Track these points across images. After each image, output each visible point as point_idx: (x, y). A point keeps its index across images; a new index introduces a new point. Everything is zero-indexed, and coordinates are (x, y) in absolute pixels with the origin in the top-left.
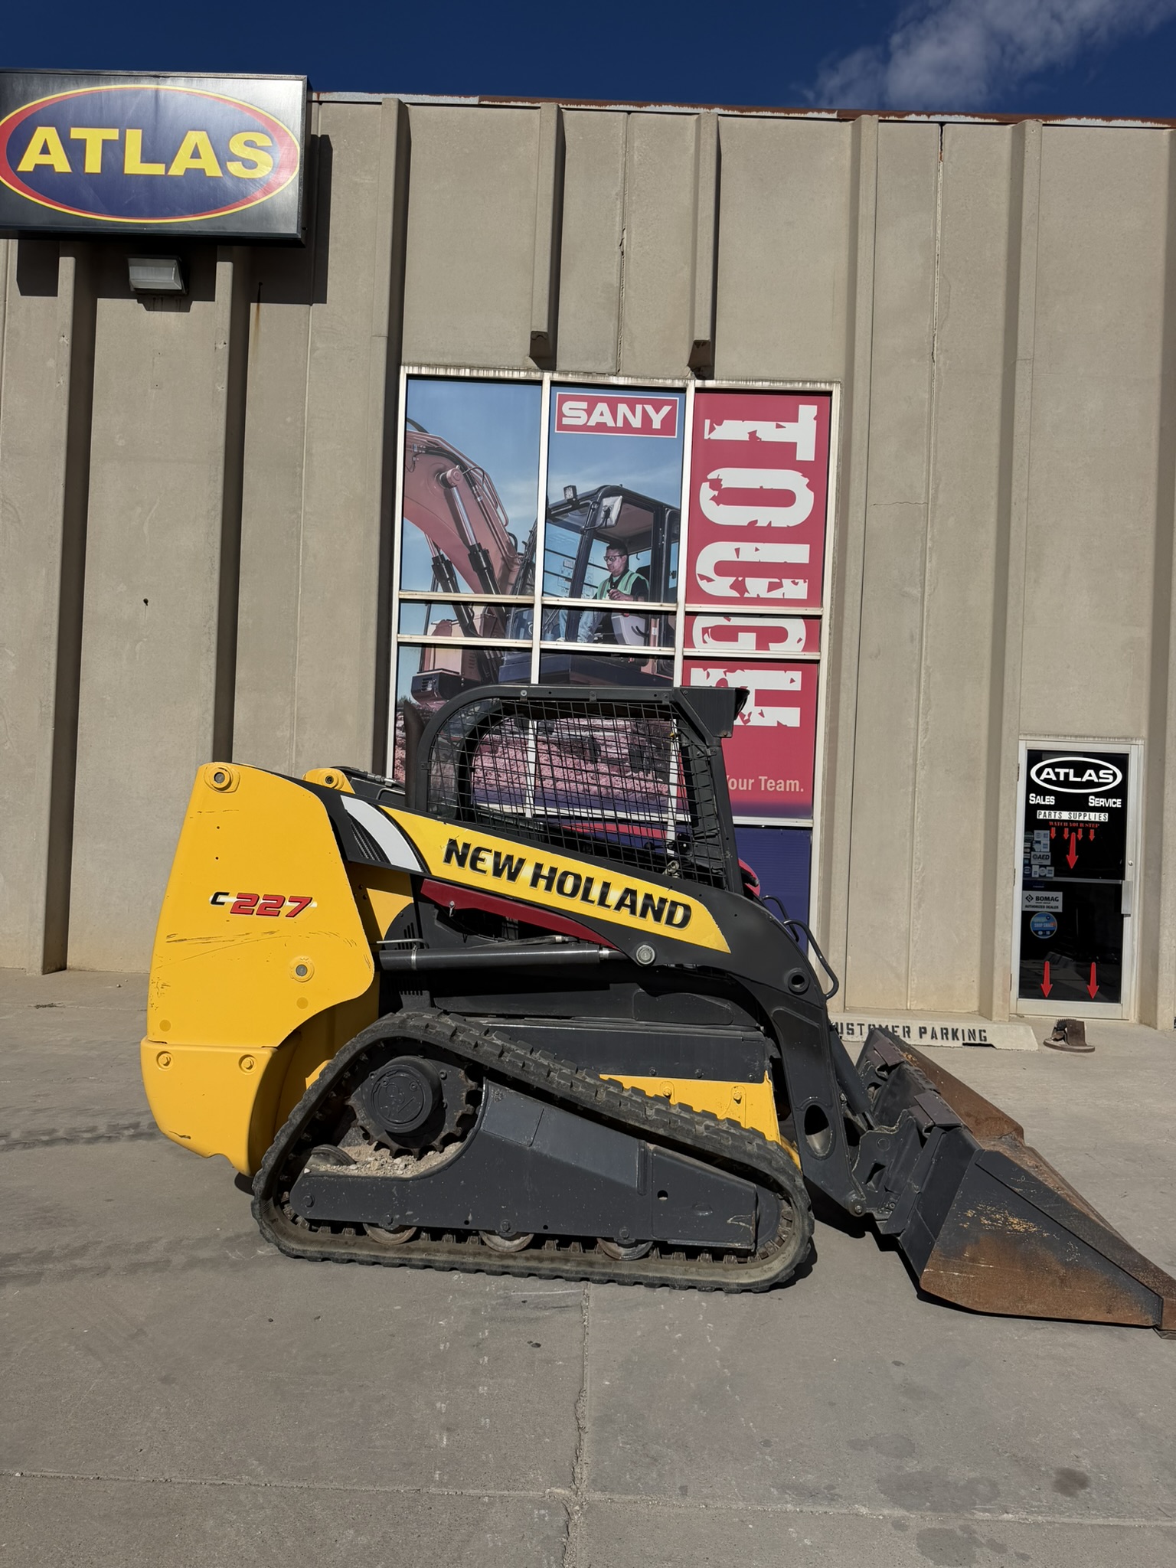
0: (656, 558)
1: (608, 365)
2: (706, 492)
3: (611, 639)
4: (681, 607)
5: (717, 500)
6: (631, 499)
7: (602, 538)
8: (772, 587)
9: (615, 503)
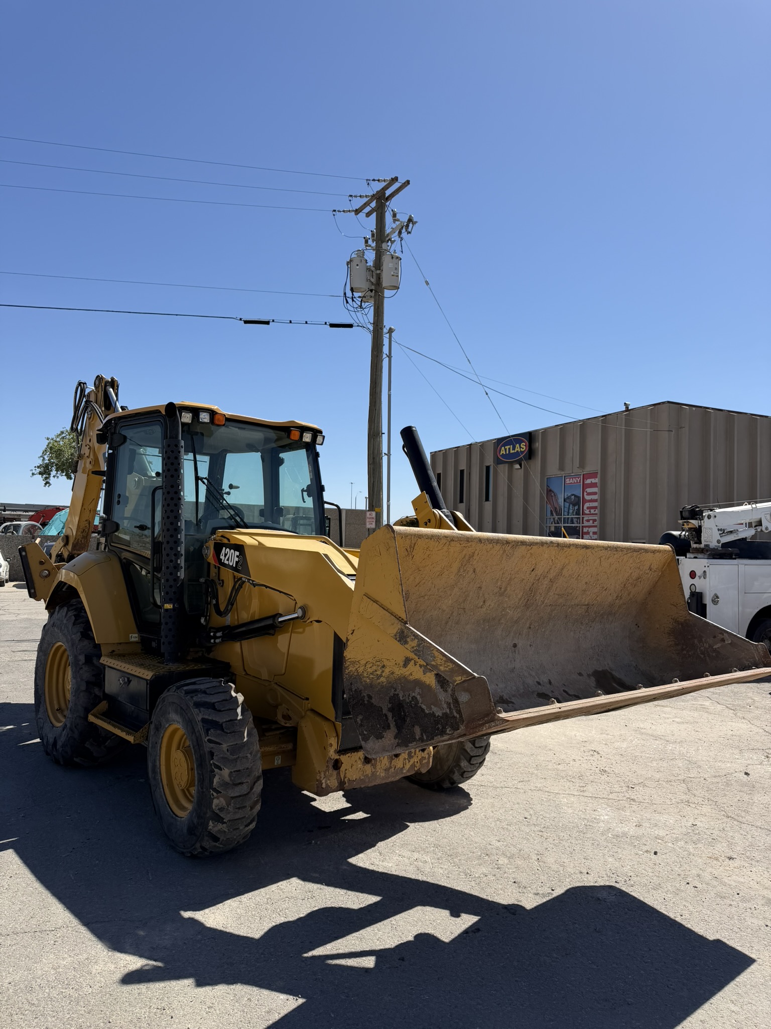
0: (578, 507)
1: (571, 472)
2: (585, 493)
3: (573, 523)
4: (581, 516)
5: (587, 495)
6: (575, 496)
7: (571, 504)
8: (595, 511)
9: (573, 497)
